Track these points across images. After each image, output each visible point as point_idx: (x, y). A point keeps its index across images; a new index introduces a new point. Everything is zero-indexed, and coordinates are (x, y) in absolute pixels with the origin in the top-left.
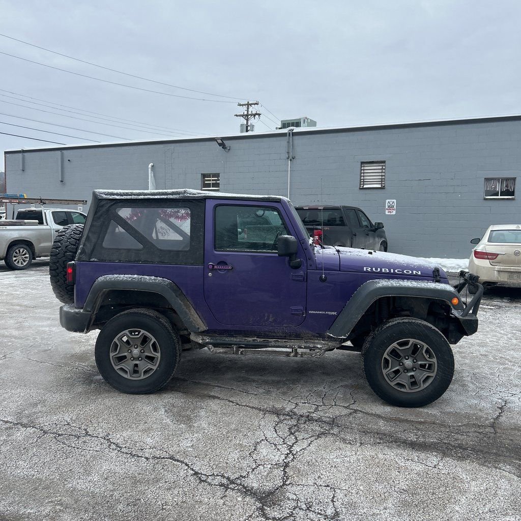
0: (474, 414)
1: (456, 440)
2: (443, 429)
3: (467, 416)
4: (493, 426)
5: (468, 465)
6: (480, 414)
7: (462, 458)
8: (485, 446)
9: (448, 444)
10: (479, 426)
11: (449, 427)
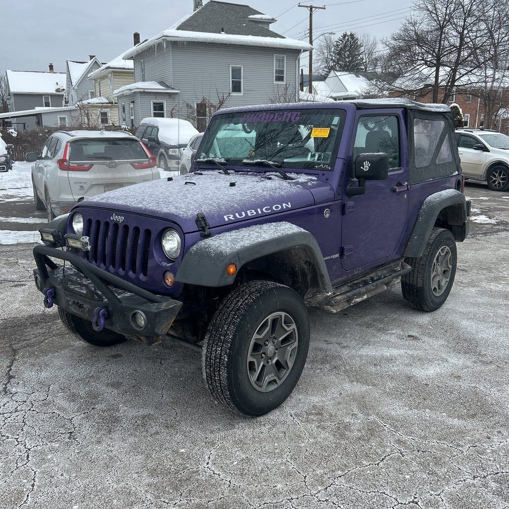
0: (38, 357)
1: (42, 328)
2: (58, 332)
3: (44, 352)
4: (15, 352)
5: (26, 314)
6: (32, 360)
7: (31, 317)
8: (18, 331)
9: (46, 323)
10: (28, 346)
11: (54, 335)
